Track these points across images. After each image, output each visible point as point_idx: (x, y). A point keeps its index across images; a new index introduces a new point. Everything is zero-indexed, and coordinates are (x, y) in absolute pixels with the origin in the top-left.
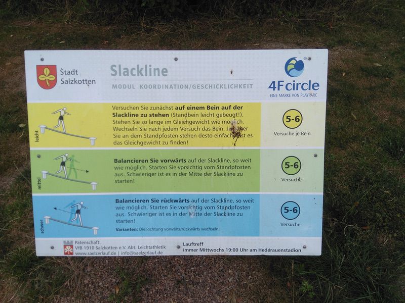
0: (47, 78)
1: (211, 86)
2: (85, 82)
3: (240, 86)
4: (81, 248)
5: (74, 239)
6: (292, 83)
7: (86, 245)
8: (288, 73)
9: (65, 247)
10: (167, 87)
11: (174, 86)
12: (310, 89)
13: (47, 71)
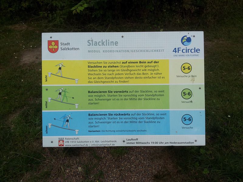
0: (53, 47)
1: (141, 51)
2: (73, 49)
3: (157, 51)
4: (68, 142)
5: (64, 137)
6: (185, 49)
7: (71, 140)
8: (183, 43)
9: (59, 141)
10: (117, 51)
11: (121, 51)
12: (195, 52)
13: (53, 43)
